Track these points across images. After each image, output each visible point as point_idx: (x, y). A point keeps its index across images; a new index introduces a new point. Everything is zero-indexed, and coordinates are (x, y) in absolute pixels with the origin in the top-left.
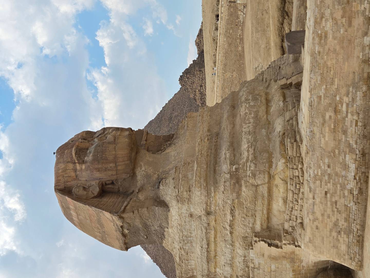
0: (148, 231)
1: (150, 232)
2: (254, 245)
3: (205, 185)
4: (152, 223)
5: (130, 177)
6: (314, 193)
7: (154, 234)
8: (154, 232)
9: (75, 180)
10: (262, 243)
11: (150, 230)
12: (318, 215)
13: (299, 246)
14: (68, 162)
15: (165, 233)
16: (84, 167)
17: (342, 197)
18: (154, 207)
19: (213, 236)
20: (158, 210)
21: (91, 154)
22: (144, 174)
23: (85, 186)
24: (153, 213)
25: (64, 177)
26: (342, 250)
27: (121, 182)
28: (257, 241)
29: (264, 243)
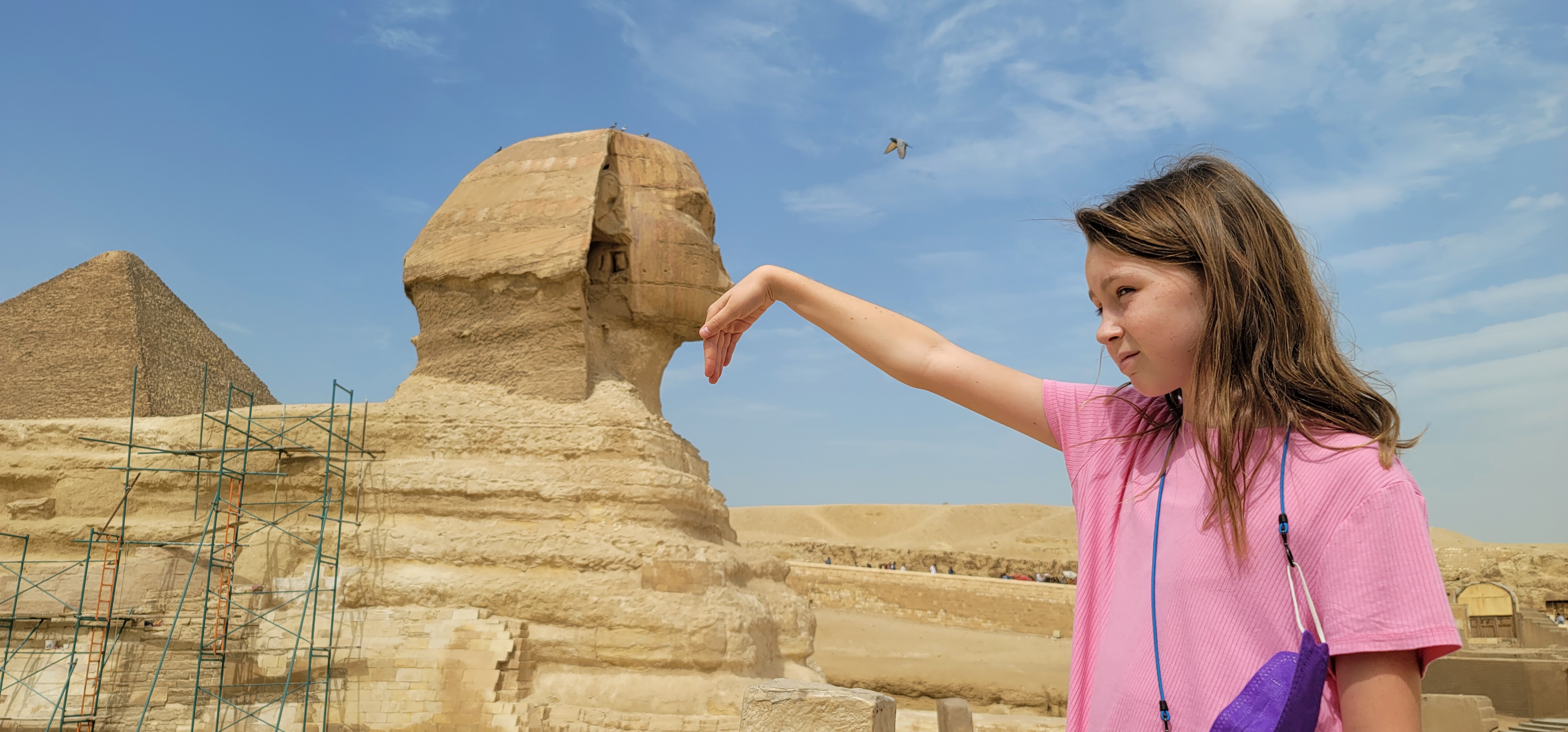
0: (488, 342)
1: (483, 346)
2: (493, 620)
3: (664, 497)
5: (628, 314)
7: (477, 355)
8: (485, 355)
9: (634, 181)
10: (508, 645)
14: (680, 172)
15: (483, 384)
16: (669, 207)
18: (585, 363)
19: (504, 509)
20: (577, 372)
21: (697, 230)
22: (631, 347)
23: (617, 202)
25: (644, 157)
27: (618, 289)
28: (512, 631)
29: (510, 650)
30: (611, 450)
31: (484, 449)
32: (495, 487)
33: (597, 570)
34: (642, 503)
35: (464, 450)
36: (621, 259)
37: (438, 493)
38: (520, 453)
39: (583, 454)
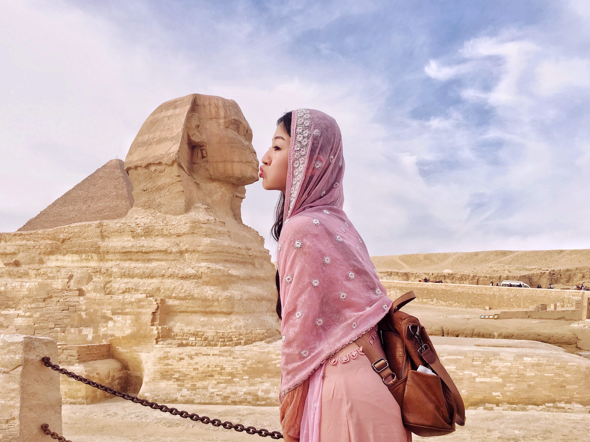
0: (152, 192)
1: (151, 194)
2: (151, 298)
4: (164, 196)
5: (210, 176)
6: (219, 355)
7: (150, 198)
8: (152, 198)
10: (156, 307)
11: (155, 193)
12: (197, 359)
13: (157, 342)
15: (152, 209)
16: (222, 127)
17: (218, 381)
18: (184, 198)
19: (156, 258)
20: (181, 202)
21: (235, 136)
22: (213, 190)
23: (200, 127)
24: (176, 197)
25: (210, 105)
26: (160, 383)
28: (157, 302)
30: (193, 233)
31: (149, 235)
32: (151, 250)
33: (187, 279)
34: (205, 253)
35: (143, 235)
36: (204, 152)
37: (133, 252)
38: (162, 236)
39: (183, 235)
